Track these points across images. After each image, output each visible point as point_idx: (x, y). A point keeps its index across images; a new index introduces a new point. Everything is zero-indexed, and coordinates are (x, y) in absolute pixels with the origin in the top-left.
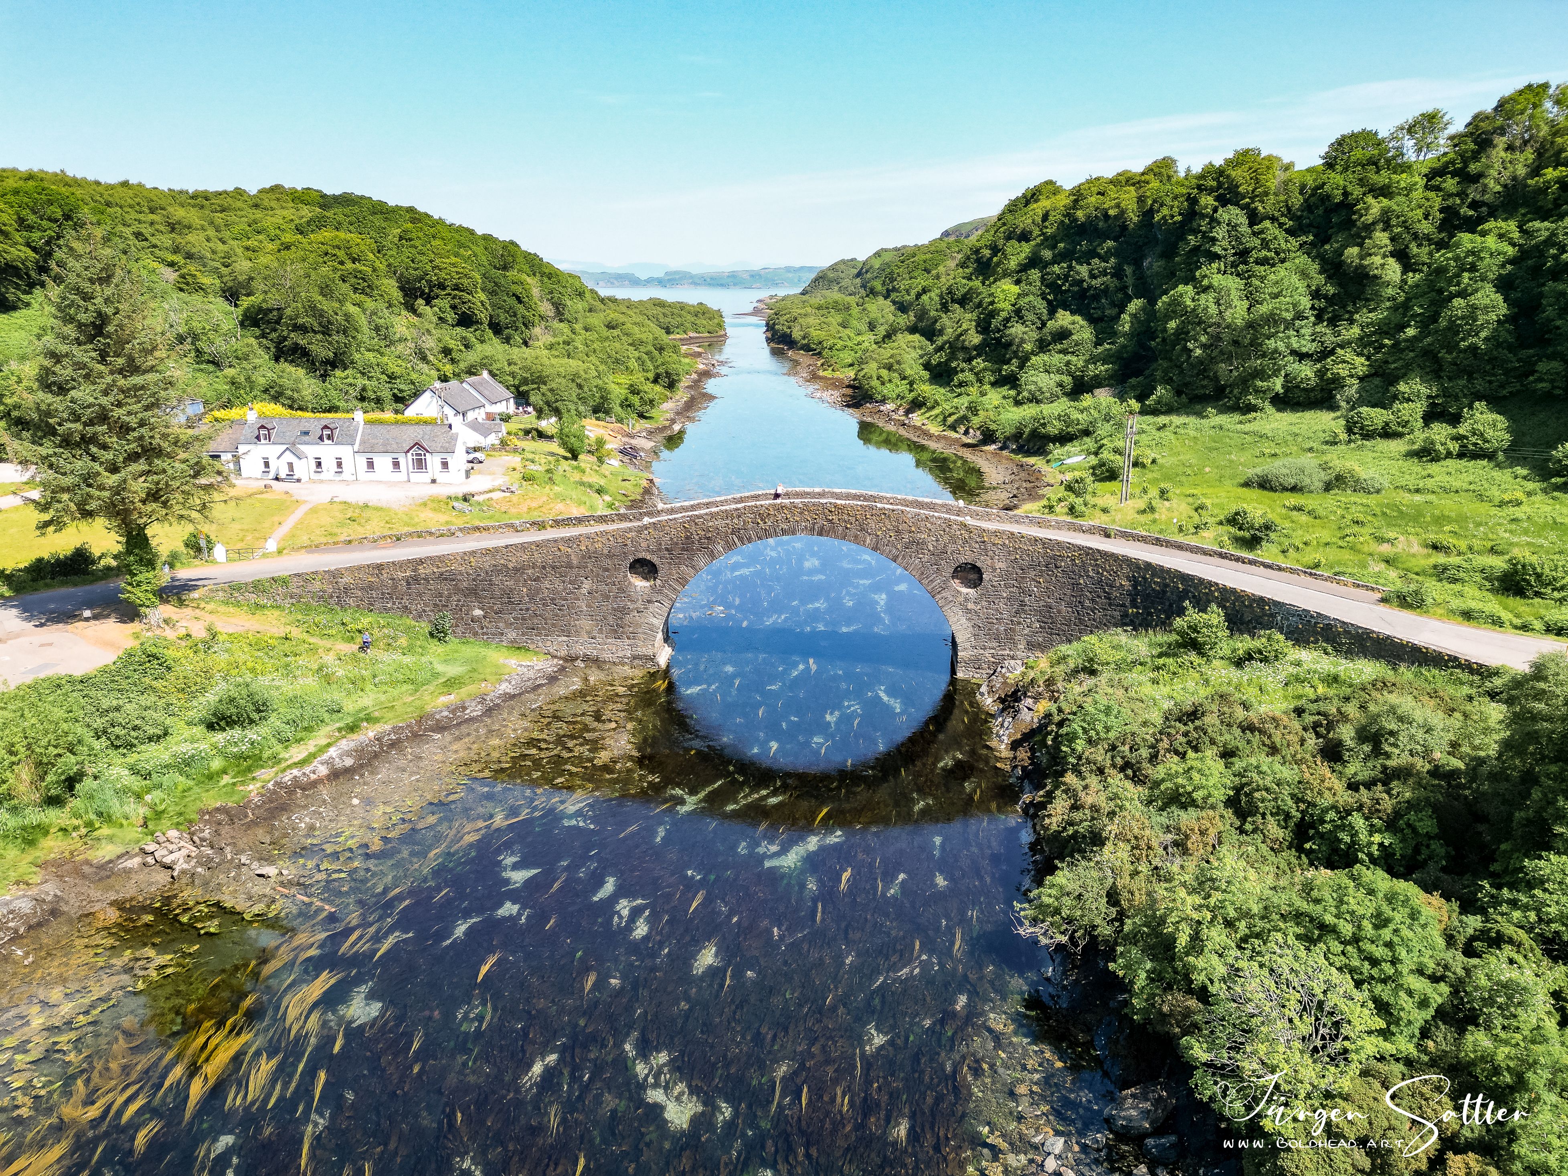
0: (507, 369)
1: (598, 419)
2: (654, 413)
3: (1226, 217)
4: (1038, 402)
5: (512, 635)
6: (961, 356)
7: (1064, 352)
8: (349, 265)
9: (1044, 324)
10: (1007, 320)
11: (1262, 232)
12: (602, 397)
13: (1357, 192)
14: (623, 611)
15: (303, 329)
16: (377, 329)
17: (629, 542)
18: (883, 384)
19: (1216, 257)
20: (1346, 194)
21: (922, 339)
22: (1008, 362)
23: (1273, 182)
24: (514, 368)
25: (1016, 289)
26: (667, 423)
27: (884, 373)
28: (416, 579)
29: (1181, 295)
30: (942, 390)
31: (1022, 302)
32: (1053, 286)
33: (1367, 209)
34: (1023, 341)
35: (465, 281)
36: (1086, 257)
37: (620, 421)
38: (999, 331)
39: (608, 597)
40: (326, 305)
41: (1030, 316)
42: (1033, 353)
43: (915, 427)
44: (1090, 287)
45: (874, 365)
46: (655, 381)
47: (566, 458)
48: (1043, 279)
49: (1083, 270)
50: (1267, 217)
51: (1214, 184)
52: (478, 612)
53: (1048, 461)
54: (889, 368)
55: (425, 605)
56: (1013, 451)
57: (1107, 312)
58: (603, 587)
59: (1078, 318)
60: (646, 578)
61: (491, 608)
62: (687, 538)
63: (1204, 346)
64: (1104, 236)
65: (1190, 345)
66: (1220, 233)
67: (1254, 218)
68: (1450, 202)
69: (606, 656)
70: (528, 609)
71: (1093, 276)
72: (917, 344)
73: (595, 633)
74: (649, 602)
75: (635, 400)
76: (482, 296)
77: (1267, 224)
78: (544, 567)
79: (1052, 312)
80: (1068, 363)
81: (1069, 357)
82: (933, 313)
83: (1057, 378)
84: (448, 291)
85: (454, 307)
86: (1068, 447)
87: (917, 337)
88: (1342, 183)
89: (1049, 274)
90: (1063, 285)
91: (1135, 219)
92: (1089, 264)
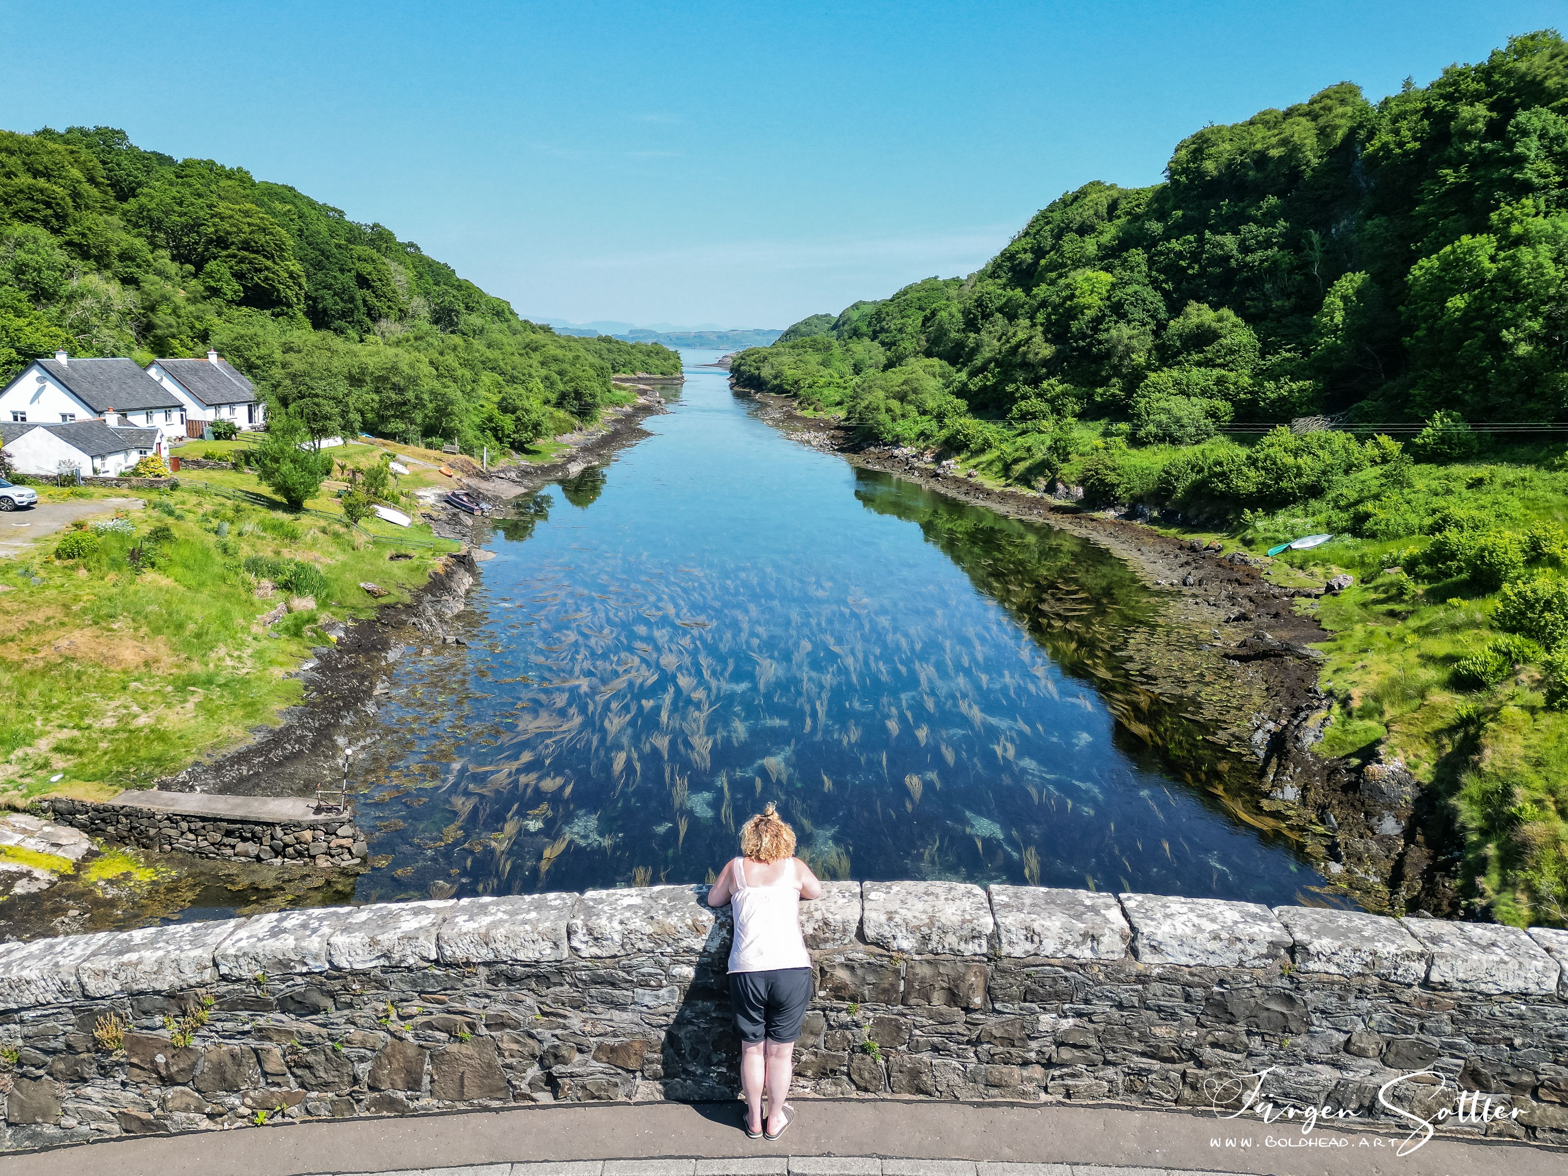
1: (429, 446)
2: (540, 443)
3: (1538, 125)
4: (1175, 441)
6: (1021, 376)
7: (1208, 363)
9: (1162, 326)
10: (1098, 321)
12: (438, 410)
18: (894, 420)
19: (1526, 188)
21: (944, 363)
22: (1104, 382)
25: (1107, 278)
26: (559, 461)
27: (895, 404)
29: (1471, 251)
30: (992, 427)
31: (1119, 294)
32: (1173, 271)
34: (1129, 350)
35: (262, 239)
36: (1232, 224)
37: (468, 450)
38: (1084, 336)
41: (1138, 314)
42: (1149, 367)
43: (956, 480)
44: (1242, 266)
45: (881, 394)
48: (1151, 262)
49: (1229, 241)
51: (1482, 86)
53: (1248, 543)
54: (902, 398)
56: (1152, 521)
57: (1276, 304)
59: (1226, 312)
63: (1532, 337)
64: (1257, 191)
65: (1507, 335)
66: (1531, 147)
71: (1245, 249)
72: (938, 370)
75: (507, 422)
76: (296, 267)
79: (1176, 308)
80: (1220, 381)
81: (1217, 372)
82: (953, 335)
83: (1205, 403)
84: (233, 250)
85: (239, 276)
86: (1281, 518)
87: (935, 361)
89: (1161, 253)
90: (1189, 266)
91: (1315, 162)
92: (1236, 232)
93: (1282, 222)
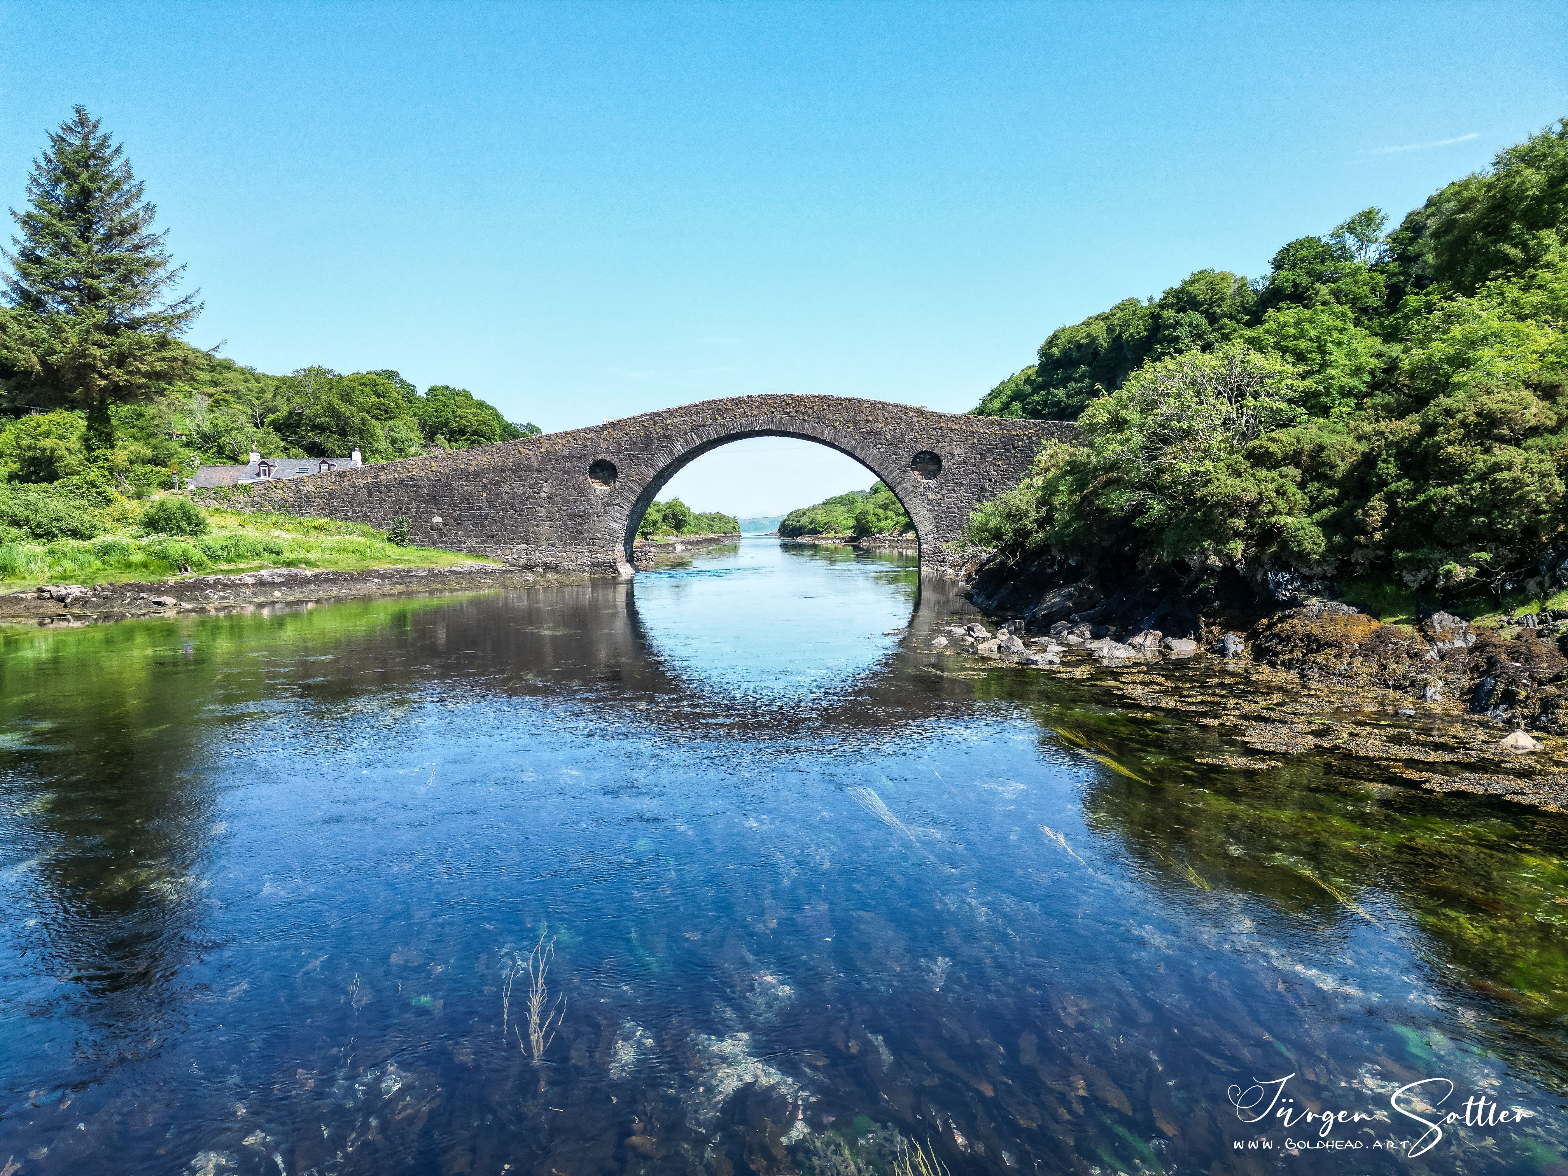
3: (1187, 320)
5: (471, 543)
11: (1222, 328)
13: (1305, 281)
14: (584, 516)
17: (589, 443)
20: (1296, 286)
23: (1229, 290)
27: (880, 512)
28: (376, 487)
33: (1317, 294)
36: (1063, 383)
39: (568, 501)
44: (1068, 406)
49: (1061, 393)
50: (1224, 315)
51: (1175, 300)
52: (437, 519)
58: (562, 491)
60: (606, 483)
61: (450, 515)
62: (647, 437)
64: (1078, 363)
66: (1183, 332)
67: (1213, 319)
68: (1394, 280)
69: (566, 564)
70: (487, 515)
71: (1069, 396)
73: (555, 540)
74: (609, 505)
77: (1226, 320)
78: (504, 471)
88: (1291, 277)
89: (1029, 403)
90: (1043, 409)
91: (1106, 345)
92: (1065, 387)
93: (1087, 380)
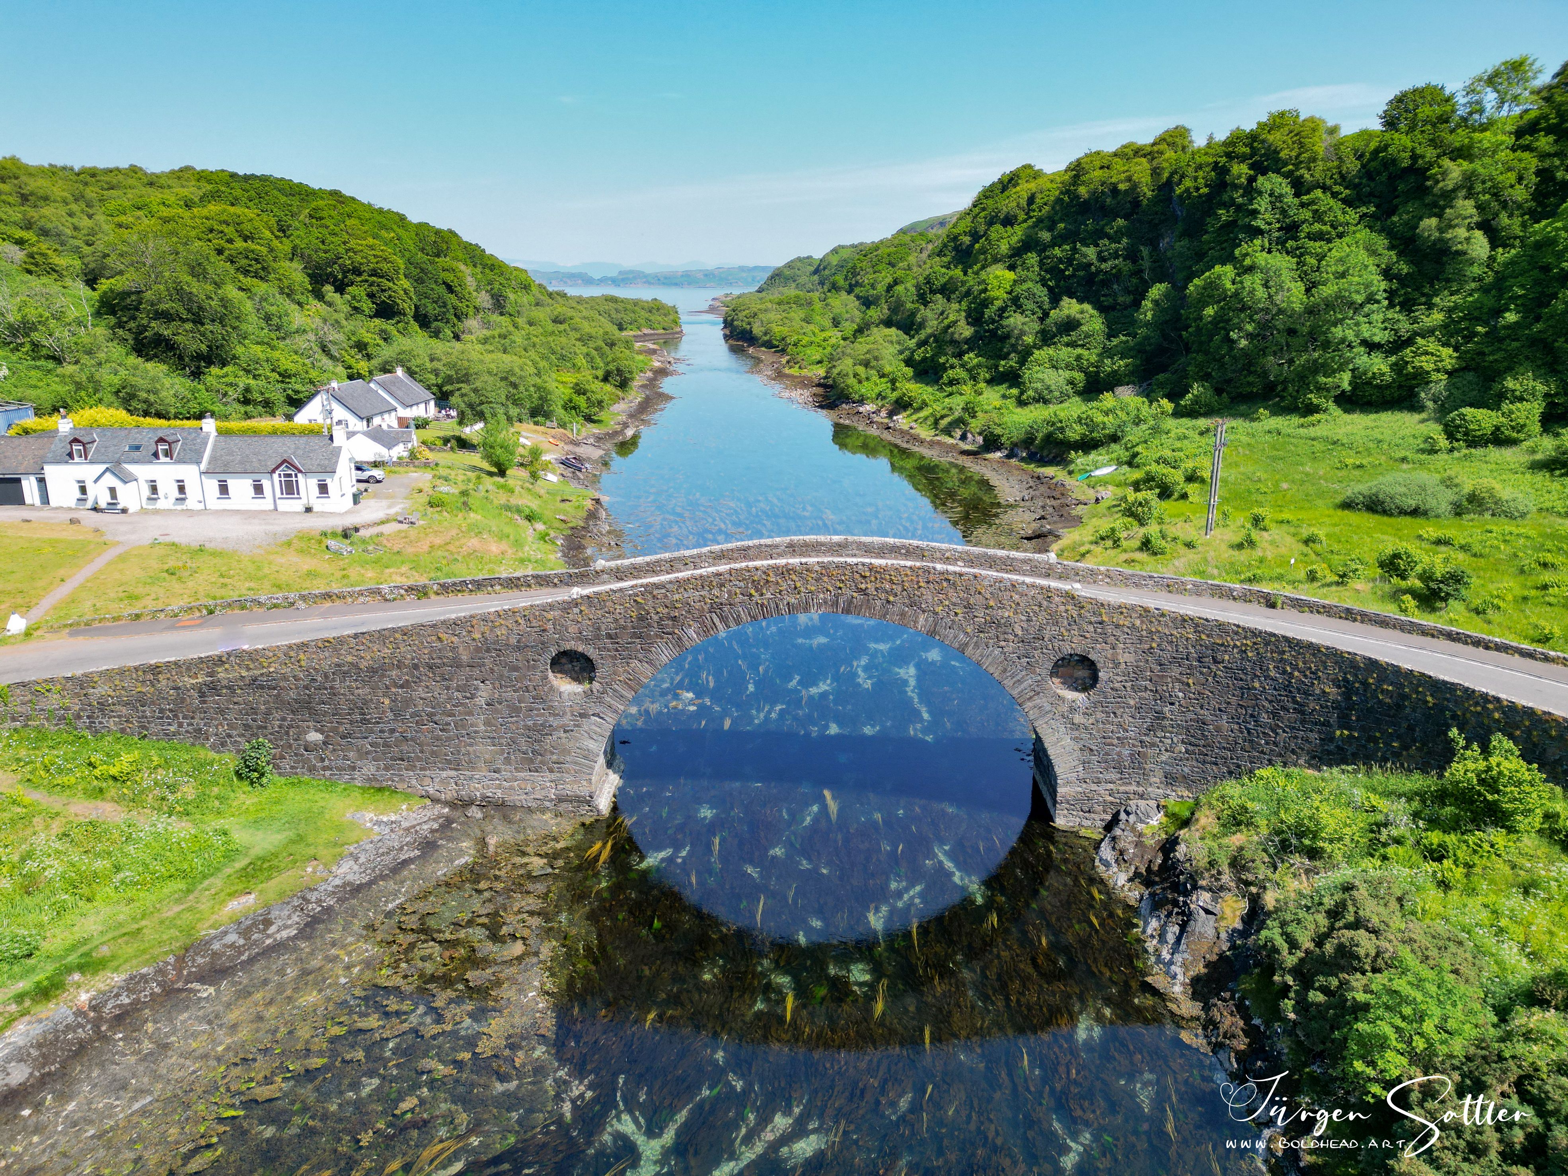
0: (429, 365)
1: (536, 423)
2: (603, 415)
3: (1268, 186)
4: (1046, 402)
5: (369, 768)
6: (950, 350)
7: (1072, 345)
8: (240, 244)
9: (1046, 315)
10: (1003, 310)
11: (1312, 202)
12: (541, 398)
13: (1430, 153)
14: (541, 731)
15: (166, 317)
16: (268, 318)
17: (550, 626)
18: (860, 382)
19: (1259, 232)
20: (1414, 157)
21: (900, 333)
22: (1005, 357)
23: (1320, 146)
24: (436, 365)
25: (1011, 275)
26: (618, 428)
27: (861, 370)
28: (213, 687)
29: (1219, 277)
30: (930, 389)
31: (1018, 289)
32: (1054, 271)
33: (1445, 174)
34: (1023, 333)
35: (385, 266)
36: (1093, 238)
37: (563, 425)
38: (993, 322)
39: (518, 710)
40: (195, 287)
41: (1029, 305)
42: (1035, 346)
43: (902, 432)
44: (1099, 271)
45: (849, 362)
46: (605, 379)
47: (491, 474)
48: (1041, 264)
49: (1091, 253)
50: (1318, 186)
51: (1247, 150)
52: (314, 737)
53: (1070, 473)
54: (866, 364)
55: (231, 726)
56: (1022, 460)
57: (1121, 299)
58: (510, 694)
59: (1087, 307)
60: (577, 680)
61: (334, 730)
62: (641, 618)
63: (1250, 336)
64: (1111, 214)
65: (1233, 335)
66: (1262, 204)
67: (1299, 187)
68: (1547, 164)
69: (518, 798)
70: (392, 731)
71: (1102, 259)
72: (894, 339)
73: (499, 764)
74: (582, 715)
75: (581, 401)
76: (406, 283)
77: (1318, 193)
78: (416, 667)
79: (1055, 301)
80: (1079, 358)
81: (1079, 351)
82: (909, 306)
83: (1067, 374)
84: (365, 276)
85: (371, 296)
86: (1093, 456)
87: (893, 331)
88: (1409, 144)
89: (1048, 257)
90: (1066, 269)
91: (1149, 194)
92: (1097, 245)
93: (1125, 240)
